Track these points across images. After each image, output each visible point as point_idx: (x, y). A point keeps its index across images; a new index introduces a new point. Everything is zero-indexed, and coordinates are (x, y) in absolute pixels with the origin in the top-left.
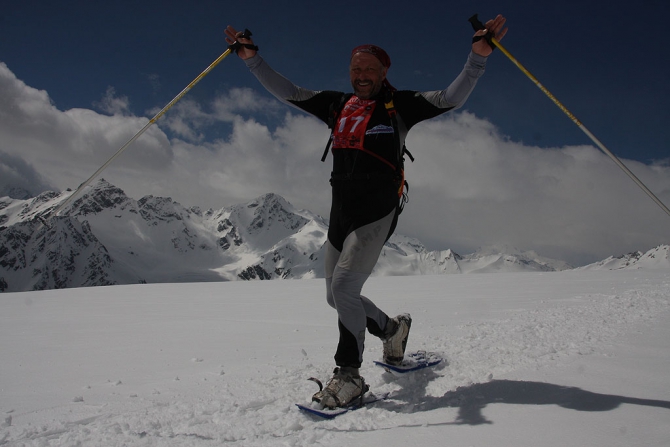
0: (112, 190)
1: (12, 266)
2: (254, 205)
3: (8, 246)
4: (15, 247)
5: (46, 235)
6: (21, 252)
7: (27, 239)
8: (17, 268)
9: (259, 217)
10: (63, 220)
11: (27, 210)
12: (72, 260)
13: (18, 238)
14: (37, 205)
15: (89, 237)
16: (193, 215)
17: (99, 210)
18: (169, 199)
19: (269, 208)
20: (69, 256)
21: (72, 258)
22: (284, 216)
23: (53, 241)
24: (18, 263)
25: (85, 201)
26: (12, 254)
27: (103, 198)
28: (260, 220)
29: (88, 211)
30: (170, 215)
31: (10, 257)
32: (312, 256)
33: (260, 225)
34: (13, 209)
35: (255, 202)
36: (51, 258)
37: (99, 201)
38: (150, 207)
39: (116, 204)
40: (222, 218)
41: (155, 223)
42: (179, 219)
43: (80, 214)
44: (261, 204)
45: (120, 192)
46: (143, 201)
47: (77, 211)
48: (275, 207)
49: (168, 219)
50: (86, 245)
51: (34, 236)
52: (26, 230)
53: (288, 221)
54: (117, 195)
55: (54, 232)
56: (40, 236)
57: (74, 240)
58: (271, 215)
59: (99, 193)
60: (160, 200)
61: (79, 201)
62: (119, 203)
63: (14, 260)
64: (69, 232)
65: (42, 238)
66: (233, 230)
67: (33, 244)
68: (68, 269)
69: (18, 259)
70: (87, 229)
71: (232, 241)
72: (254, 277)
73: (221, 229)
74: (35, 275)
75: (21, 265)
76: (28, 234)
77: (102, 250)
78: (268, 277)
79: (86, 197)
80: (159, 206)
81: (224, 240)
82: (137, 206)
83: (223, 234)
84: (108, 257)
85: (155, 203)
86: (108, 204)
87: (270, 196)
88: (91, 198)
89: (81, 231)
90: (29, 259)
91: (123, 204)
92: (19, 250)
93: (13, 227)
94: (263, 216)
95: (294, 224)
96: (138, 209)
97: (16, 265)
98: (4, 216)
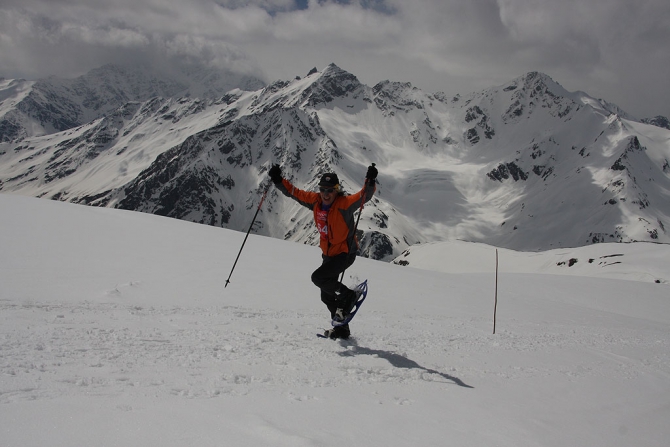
0: (344, 76)
1: (238, 162)
2: (512, 88)
3: (235, 141)
4: (241, 143)
5: (272, 129)
6: (247, 148)
7: (253, 133)
8: (244, 165)
9: (517, 103)
10: (289, 112)
11: (257, 102)
12: (298, 157)
13: (244, 133)
14: (266, 96)
15: (316, 130)
16: (436, 102)
17: (329, 100)
18: (408, 85)
19: (530, 91)
20: (296, 152)
21: (298, 154)
22: (550, 100)
23: (279, 136)
24: (243, 161)
25: (314, 91)
26: (238, 151)
27: (334, 86)
28: (519, 107)
29: (317, 100)
30: (410, 104)
31: (236, 153)
32: (583, 150)
33: (518, 113)
34: (243, 101)
35: (513, 85)
36: (277, 154)
37: (329, 90)
38: (386, 94)
39: (348, 92)
40: (472, 105)
41: (392, 114)
42: (420, 107)
43: (308, 105)
44: (521, 86)
45: (353, 78)
46: (378, 87)
47: (306, 102)
48: (538, 88)
49: (406, 108)
50: (313, 140)
51: (260, 130)
52: (252, 125)
53: (555, 106)
54: (349, 82)
55: (279, 126)
56: (266, 130)
57: (300, 134)
58: (532, 100)
59: (329, 81)
60: (398, 86)
61: (308, 90)
62: (351, 91)
63: (240, 157)
64: (295, 126)
65: (268, 132)
66: (484, 118)
67: (260, 139)
68: (294, 166)
69: (244, 155)
70: (315, 122)
71: (481, 132)
72: (506, 177)
73: (469, 118)
74: (262, 172)
75: (248, 162)
76: (254, 128)
77: (330, 145)
78: (524, 177)
79: (315, 85)
80: (396, 93)
81: (473, 132)
82: (371, 93)
83: (473, 124)
84: (336, 153)
85: (392, 89)
86: (340, 92)
87: (533, 75)
88: (320, 86)
89: (308, 125)
90: (255, 155)
91: (356, 92)
92: (245, 146)
93: (239, 121)
94: (522, 101)
95: (562, 111)
96: (373, 98)
97: (242, 162)
98: (235, 110)
